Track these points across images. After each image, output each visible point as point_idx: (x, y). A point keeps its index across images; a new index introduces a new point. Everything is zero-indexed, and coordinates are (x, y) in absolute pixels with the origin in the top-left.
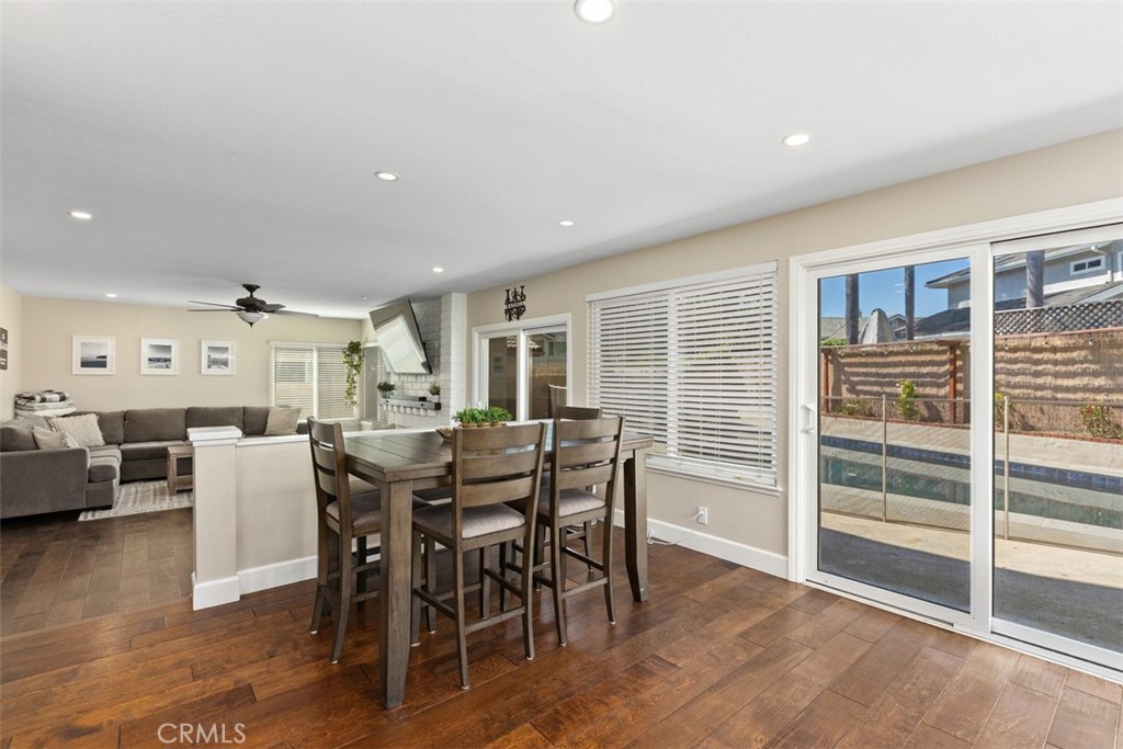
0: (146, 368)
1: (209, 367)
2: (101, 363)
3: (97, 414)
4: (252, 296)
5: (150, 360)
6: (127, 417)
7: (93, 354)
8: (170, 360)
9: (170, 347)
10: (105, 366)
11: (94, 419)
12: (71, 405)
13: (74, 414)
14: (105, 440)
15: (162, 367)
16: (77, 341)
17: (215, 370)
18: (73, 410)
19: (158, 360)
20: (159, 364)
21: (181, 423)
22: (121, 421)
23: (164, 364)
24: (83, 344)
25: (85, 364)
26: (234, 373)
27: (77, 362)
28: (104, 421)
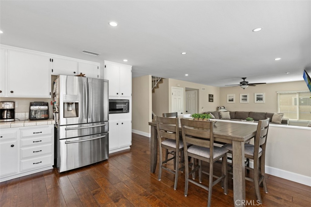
0: (241, 101)
1: (257, 101)
2: (232, 100)
3: (230, 112)
4: (244, 81)
5: (242, 99)
6: (236, 113)
7: (231, 98)
8: (247, 99)
9: (247, 96)
10: (233, 101)
11: (229, 113)
12: (226, 109)
13: (226, 111)
14: (231, 117)
15: (245, 101)
16: (228, 95)
17: (259, 102)
18: (226, 110)
19: (244, 99)
20: (244, 100)
21: (247, 115)
22: (234, 114)
23: (245, 100)
24: (229, 96)
25: (230, 101)
26: (264, 102)
27: (228, 100)
28: (231, 113)
